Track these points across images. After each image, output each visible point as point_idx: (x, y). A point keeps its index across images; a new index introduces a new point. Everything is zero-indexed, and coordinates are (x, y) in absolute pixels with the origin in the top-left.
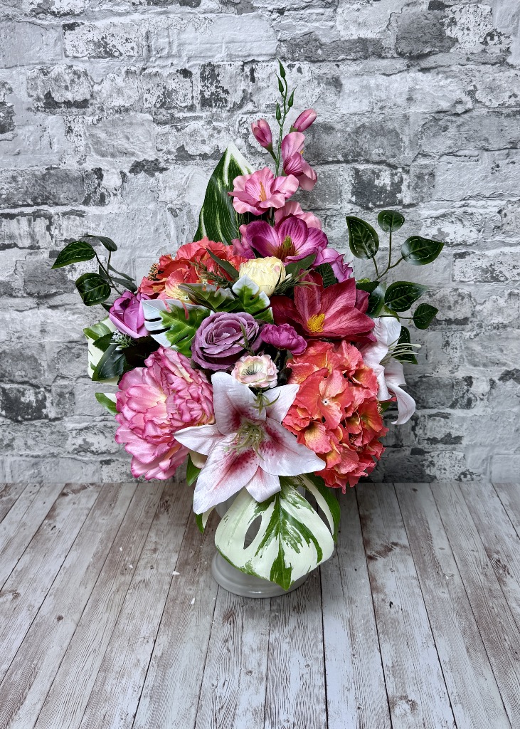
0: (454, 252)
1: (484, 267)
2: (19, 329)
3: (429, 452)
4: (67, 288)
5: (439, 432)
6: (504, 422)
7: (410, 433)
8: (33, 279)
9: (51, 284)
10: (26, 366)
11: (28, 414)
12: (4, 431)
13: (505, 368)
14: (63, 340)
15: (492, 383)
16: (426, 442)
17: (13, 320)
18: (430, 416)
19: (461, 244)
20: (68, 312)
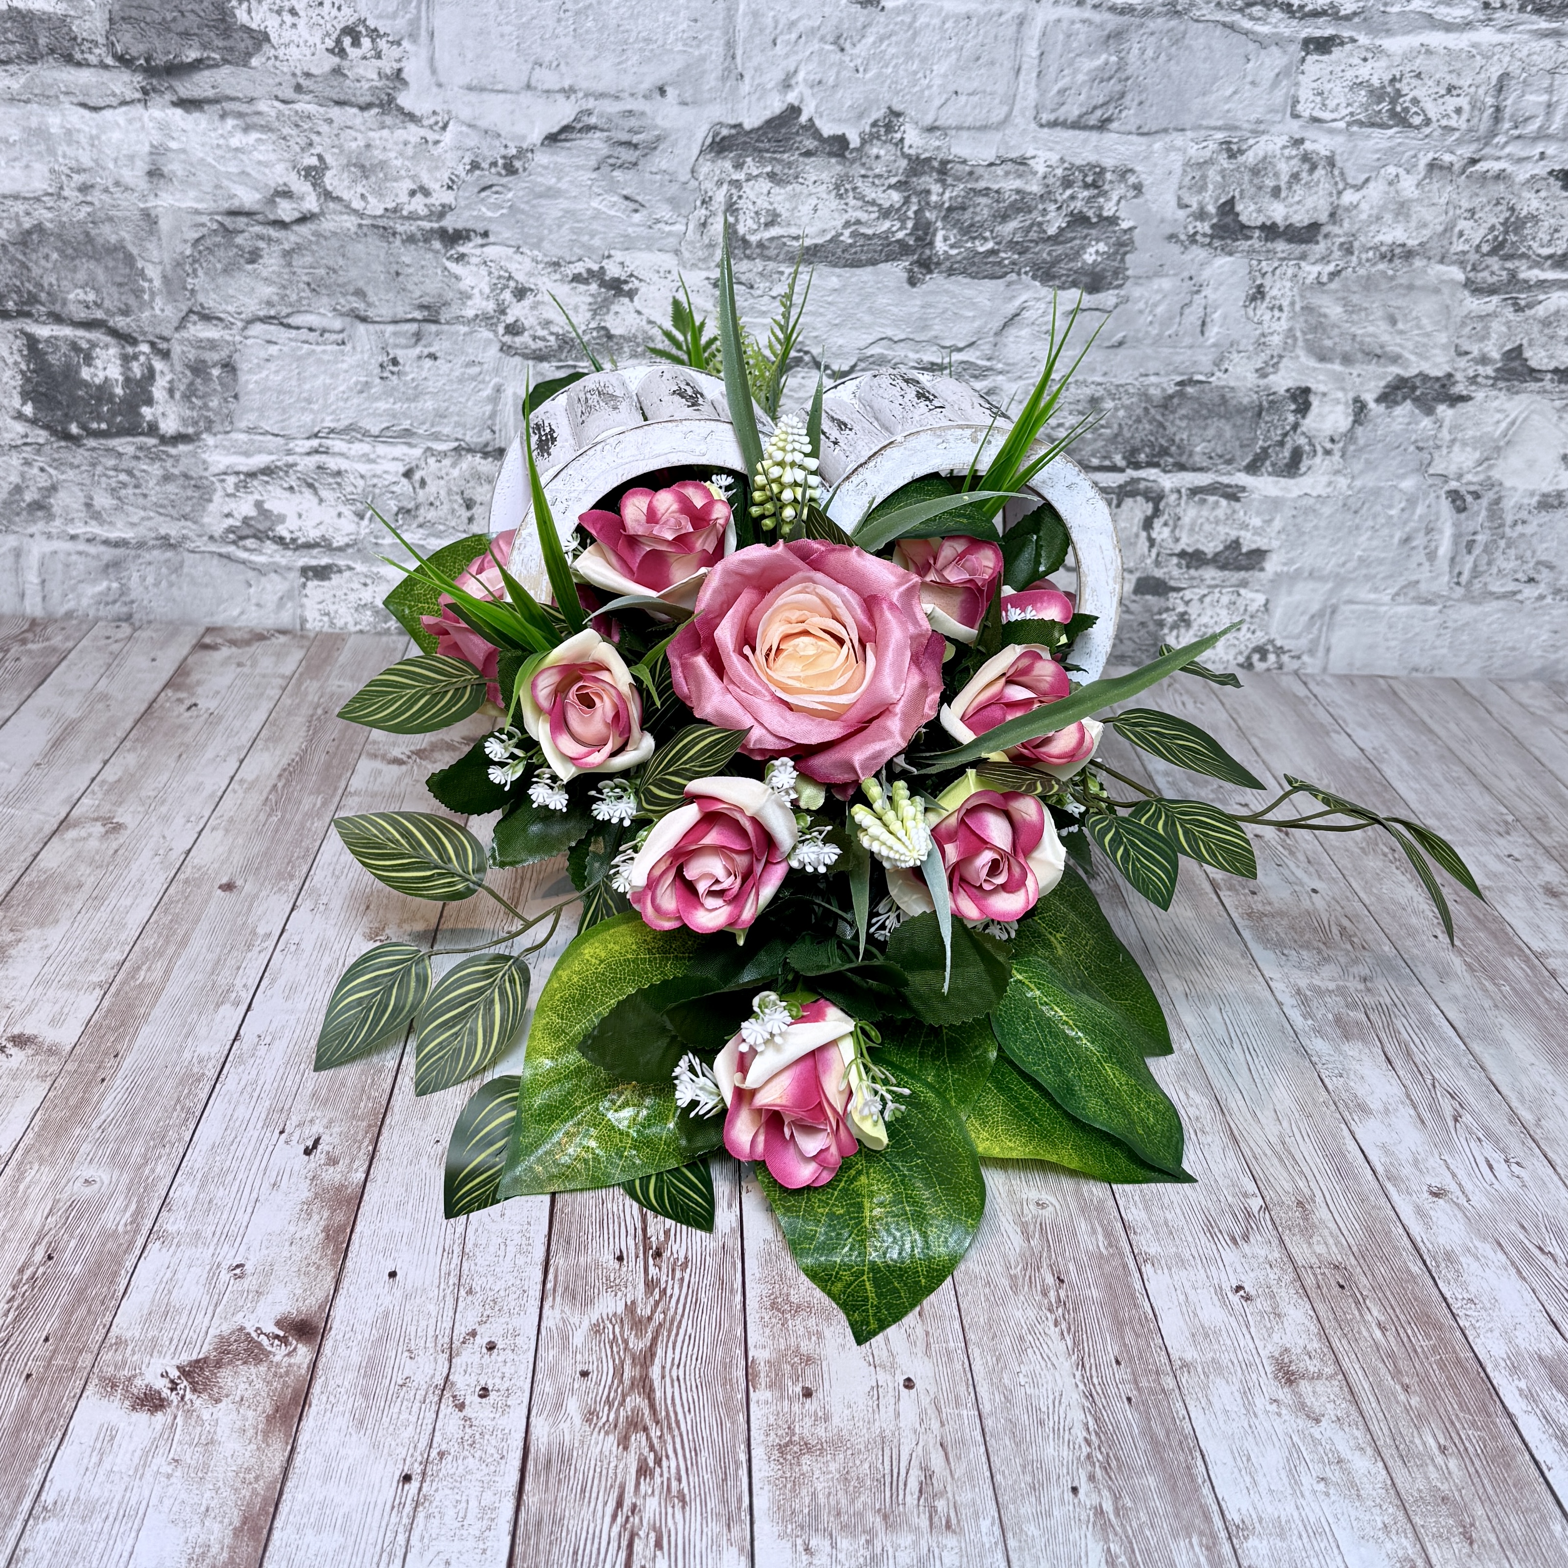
0: (1304, 34)
1: (1376, 82)
2: (86, 161)
3: (1178, 590)
4: (231, 49)
5: (1211, 536)
6: (1375, 516)
7: (1137, 536)
8: (134, 13)
9: (186, 35)
10: (101, 276)
11: (99, 419)
12: (27, 463)
13: (1395, 370)
14: (212, 206)
15: (1360, 408)
16: (1175, 560)
17: (69, 132)
18: (1194, 491)
19: (1324, 13)
20: (230, 122)
